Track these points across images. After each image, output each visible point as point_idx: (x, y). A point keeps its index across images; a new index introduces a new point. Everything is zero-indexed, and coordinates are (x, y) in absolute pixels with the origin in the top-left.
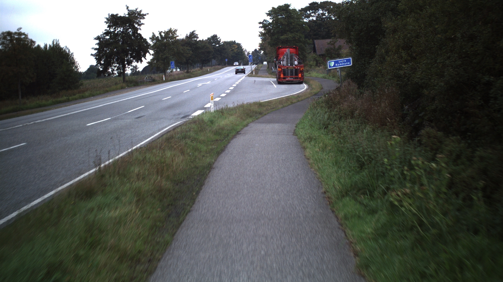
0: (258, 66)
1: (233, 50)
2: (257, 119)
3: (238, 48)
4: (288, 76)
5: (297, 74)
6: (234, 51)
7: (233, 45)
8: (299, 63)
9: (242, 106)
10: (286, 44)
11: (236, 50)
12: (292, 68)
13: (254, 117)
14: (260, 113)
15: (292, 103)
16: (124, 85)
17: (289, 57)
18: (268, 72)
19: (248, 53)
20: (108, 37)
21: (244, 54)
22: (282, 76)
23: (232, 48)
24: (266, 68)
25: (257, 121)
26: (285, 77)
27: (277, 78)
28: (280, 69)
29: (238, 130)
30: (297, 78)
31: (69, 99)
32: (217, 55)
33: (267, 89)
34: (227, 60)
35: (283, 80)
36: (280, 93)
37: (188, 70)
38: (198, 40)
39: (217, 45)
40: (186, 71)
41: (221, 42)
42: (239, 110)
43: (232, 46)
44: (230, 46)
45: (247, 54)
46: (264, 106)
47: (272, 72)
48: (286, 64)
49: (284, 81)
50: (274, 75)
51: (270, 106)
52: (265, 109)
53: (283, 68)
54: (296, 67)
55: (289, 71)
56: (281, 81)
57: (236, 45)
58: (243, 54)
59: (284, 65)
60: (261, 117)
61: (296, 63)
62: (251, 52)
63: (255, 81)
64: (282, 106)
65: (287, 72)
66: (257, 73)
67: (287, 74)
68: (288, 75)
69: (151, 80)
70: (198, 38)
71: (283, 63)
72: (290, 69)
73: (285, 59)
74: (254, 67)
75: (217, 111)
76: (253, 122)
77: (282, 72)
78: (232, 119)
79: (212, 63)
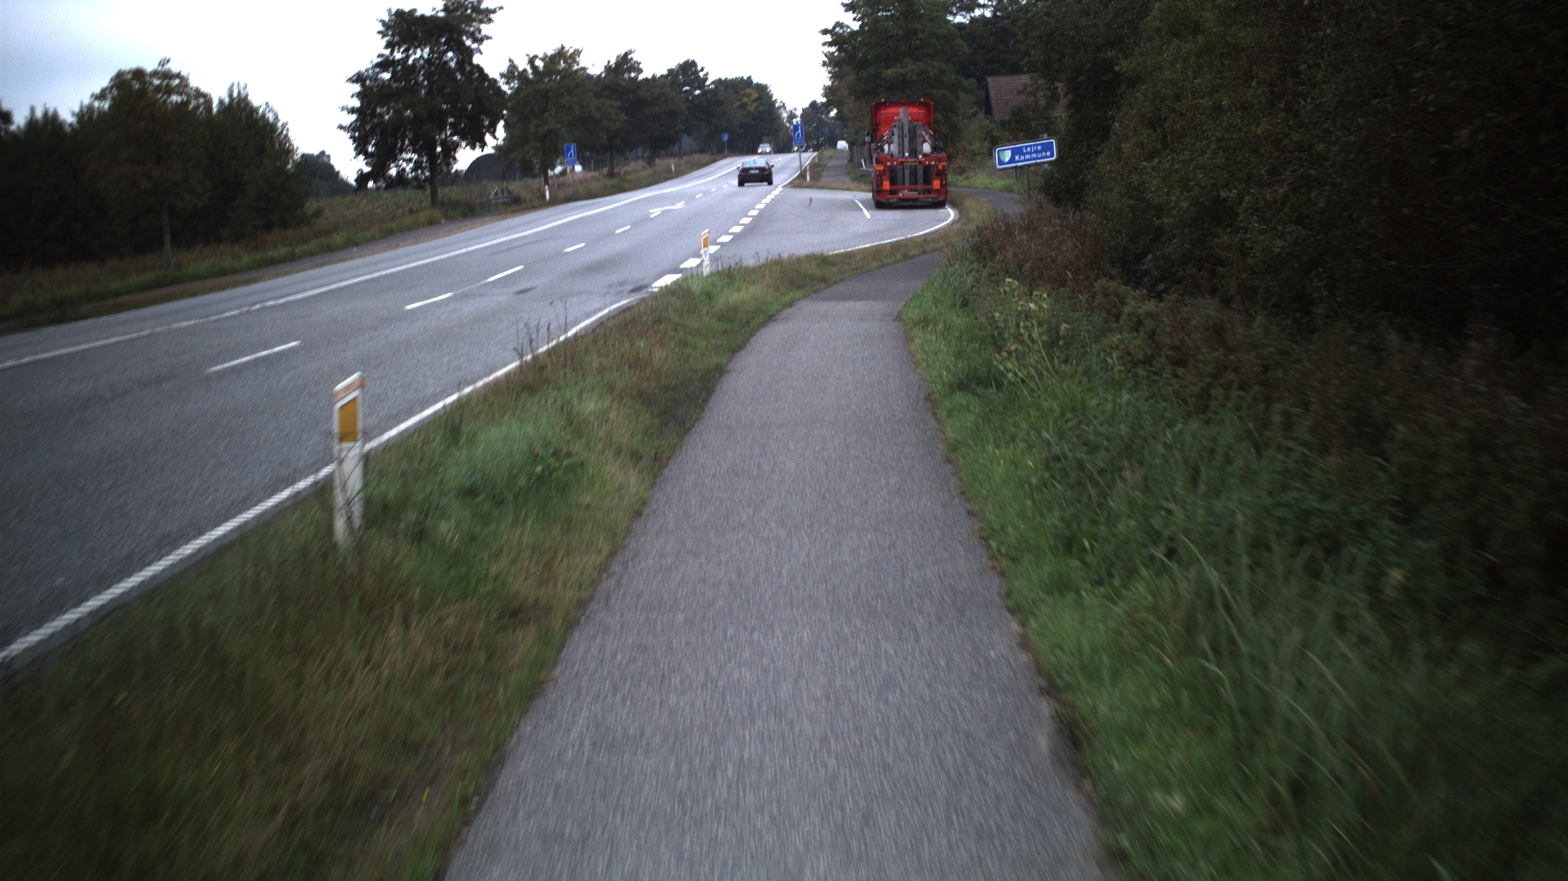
0: (821, 153)
1: (744, 106)
3: (759, 98)
4: (902, 186)
5: (927, 180)
6: (749, 108)
7: (744, 88)
8: (934, 148)
9: (778, 263)
10: (901, 91)
11: (755, 105)
12: (913, 164)
13: (808, 288)
14: (823, 280)
15: (906, 257)
16: (436, 213)
17: (906, 132)
18: (849, 174)
19: (792, 116)
20: (386, 76)
21: (779, 117)
22: (886, 185)
23: (741, 99)
24: (846, 161)
25: (814, 296)
26: (894, 187)
27: (873, 191)
28: (881, 168)
29: (770, 313)
30: (929, 192)
32: (696, 122)
33: (843, 223)
34: (726, 138)
35: (889, 196)
36: (879, 233)
37: (612, 168)
38: (641, 77)
39: (697, 92)
40: (605, 170)
41: (708, 82)
42: (771, 272)
43: (742, 92)
44: (737, 92)
45: (788, 117)
47: (863, 176)
48: (899, 152)
49: (893, 199)
50: (866, 183)
51: (849, 264)
52: (835, 269)
53: (889, 164)
54: (926, 160)
55: (907, 172)
56: (883, 200)
57: (755, 89)
59: (892, 155)
60: (825, 288)
61: (927, 148)
62: (799, 112)
63: (811, 200)
64: (880, 263)
65: (900, 174)
66: (816, 177)
67: (900, 181)
68: (904, 184)
70: (642, 72)
71: (889, 148)
72: (910, 167)
73: (895, 138)
74: (809, 158)
75: (718, 273)
76: (804, 297)
77: (888, 173)
78: (755, 290)
79: (680, 148)
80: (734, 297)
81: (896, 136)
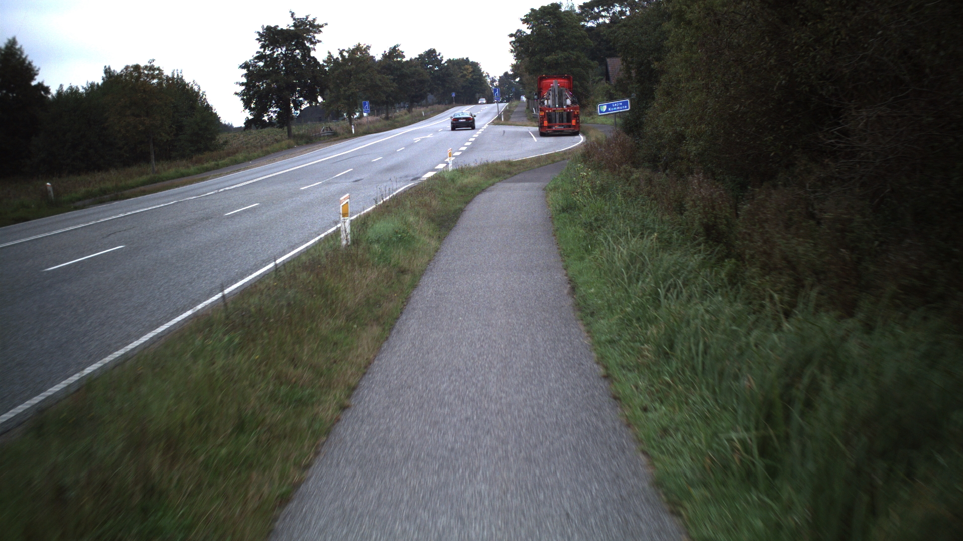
0: (511, 104)
1: (464, 76)
2: (505, 179)
3: (473, 71)
4: (555, 124)
5: (569, 120)
6: (467, 77)
7: (464, 65)
8: (573, 102)
10: (555, 70)
11: (470, 75)
12: (561, 111)
13: (501, 177)
14: (509, 173)
15: (553, 162)
16: (292, 142)
17: (557, 93)
18: (526, 116)
19: (493, 81)
20: (261, 64)
21: (485, 82)
22: (546, 123)
23: (462, 72)
24: (525, 108)
25: (504, 181)
26: (550, 124)
27: (539, 126)
28: (543, 114)
30: (570, 126)
31: (218, 165)
32: (436, 86)
33: (521, 144)
34: (454, 95)
35: (548, 129)
36: (540, 149)
37: (387, 114)
38: (404, 60)
39: (437, 69)
40: (384, 115)
41: (443, 62)
43: (463, 67)
44: (460, 68)
45: (491, 82)
46: (515, 166)
47: (534, 117)
48: (553, 105)
49: (549, 131)
50: (535, 122)
51: (523, 165)
52: (516, 168)
53: (547, 111)
54: (568, 109)
55: (557, 116)
56: (544, 132)
57: (470, 65)
58: (483, 83)
59: (549, 106)
61: (569, 102)
62: (497, 78)
63: (504, 132)
65: (553, 116)
66: (507, 118)
67: (554, 121)
68: (556, 122)
69: (330, 134)
70: (404, 57)
71: (548, 102)
72: (559, 113)
73: (551, 97)
74: (503, 107)
75: (457, 170)
76: (500, 181)
77: (546, 117)
78: (475, 178)
79: (427, 101)
80: (466, 181)
81: (551, 95)
